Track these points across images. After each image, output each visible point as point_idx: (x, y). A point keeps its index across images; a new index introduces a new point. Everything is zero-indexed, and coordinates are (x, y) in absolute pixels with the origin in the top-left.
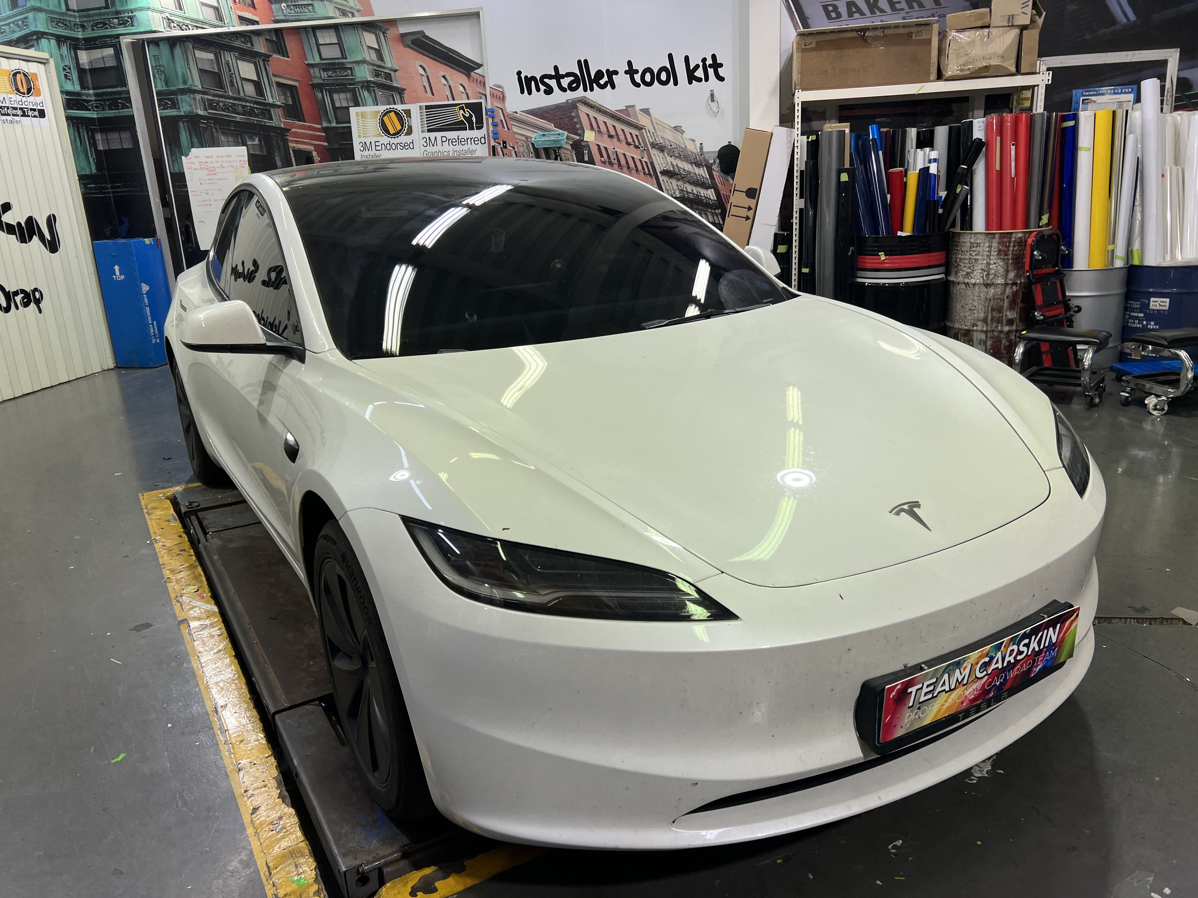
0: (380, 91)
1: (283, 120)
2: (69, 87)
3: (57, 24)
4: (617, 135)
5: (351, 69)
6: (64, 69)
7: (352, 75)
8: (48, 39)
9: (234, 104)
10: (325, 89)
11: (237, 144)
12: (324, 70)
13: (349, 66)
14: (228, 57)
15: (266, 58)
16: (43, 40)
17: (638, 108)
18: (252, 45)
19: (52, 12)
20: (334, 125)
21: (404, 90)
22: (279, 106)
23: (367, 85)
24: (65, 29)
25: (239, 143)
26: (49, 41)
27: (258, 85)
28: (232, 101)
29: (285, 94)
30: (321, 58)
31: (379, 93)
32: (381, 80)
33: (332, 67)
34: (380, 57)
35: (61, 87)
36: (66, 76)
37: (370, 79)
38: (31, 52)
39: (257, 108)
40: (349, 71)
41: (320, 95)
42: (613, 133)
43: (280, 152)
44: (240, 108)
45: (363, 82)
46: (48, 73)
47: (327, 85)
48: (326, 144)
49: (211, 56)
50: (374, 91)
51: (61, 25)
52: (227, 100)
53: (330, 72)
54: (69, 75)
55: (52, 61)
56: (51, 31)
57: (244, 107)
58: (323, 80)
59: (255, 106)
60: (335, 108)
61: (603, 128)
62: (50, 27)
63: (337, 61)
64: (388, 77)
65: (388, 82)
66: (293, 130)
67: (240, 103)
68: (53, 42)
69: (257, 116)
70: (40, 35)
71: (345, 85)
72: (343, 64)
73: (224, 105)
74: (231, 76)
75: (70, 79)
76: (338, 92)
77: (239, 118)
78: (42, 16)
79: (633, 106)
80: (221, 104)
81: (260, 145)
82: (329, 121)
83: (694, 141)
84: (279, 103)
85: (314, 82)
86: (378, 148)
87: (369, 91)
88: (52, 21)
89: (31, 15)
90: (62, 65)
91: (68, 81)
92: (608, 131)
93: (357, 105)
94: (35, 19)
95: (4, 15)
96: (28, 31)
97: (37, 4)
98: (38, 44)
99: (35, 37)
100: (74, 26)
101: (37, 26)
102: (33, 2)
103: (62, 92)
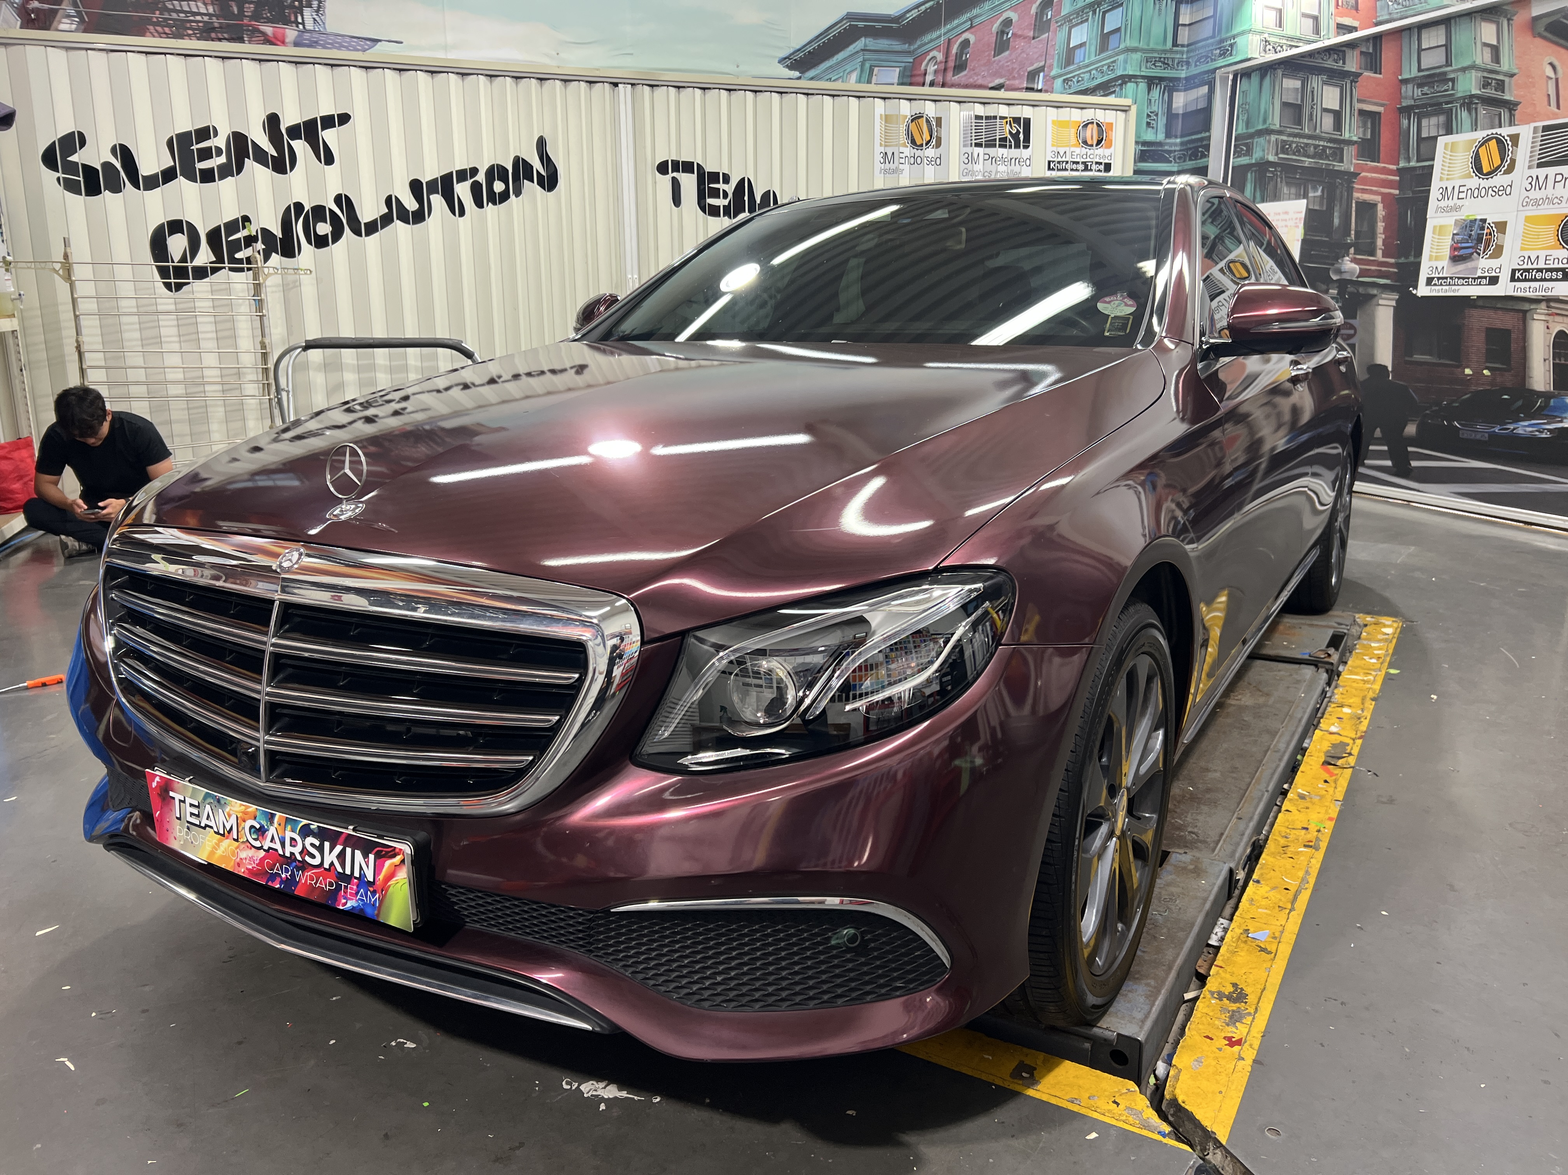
0: (1484, 109)
1: (1354, 161)
2: (1149, 136)
3: (1154, 64)
5: (1453, 80)
6: (1148, 116)
7: (1453, 89)
8: (1136, 83)
9: (1307, 145)
10: (1415, 113)
11: (1298, 197)
12: (1420, 86)
13: (1452, 76)
14: (1315, 82)
15: (1355, 77)
16: (1129, 84)
18: (1344, 63)
19: (1153, 51)
20: (1413, 164)
21: (1517, 104)
22: (1356, 142)
23: (1469, 102)
24: (1165, 69)
25: (1300, 195)
26: (1137, 86)
27: (1337, 116)
28: (1305, 141)
29: (1365, 126)
30: (1420, 70)
31: (1482, 111)
32: (1490, 92)
33: (1430, 80)
34: (1496, 59)
35: (1138, 135)
36: (1148, 124)
37: (1475, 91)
38: (1111, 100)
39: (1330, 148)
40: (1450, 84)
41: (1406, 122)
43: (1340, 206)
44: (1312, 149)
45: (1464, 98)
46: (1126, 121)
47: (1418, 107)
48: (1397, 192)
49: (1298, 84)
50: (1476, 109)
51: (1160, 64)
52: (1301, 140)
53: (1426, 88)
54: (1152, 122)
55: (1134, 108)
56: (1143, 74)
57: (1316, 146)
58: (1415, 100)
59: (1329, 145)
60: (1420, 139)
62: (1143, 69)
63: (1438, 71)
64: (1501, 86)
65: (1498, 95)
66: (1363, 174)
67: (1314, 142)
68: (1143, 86)
69: (1327, 158)
70: (1126, 79)
71: (1441, 104)
72: (1445, 73)
73: (1297, 146)
74: (1312, 108)
75: (1153, 127)
76: (1428, 115)
77: (1307, 162)
78: (1137, 56)
80: (1294, 145)
81: (1322, 197)
82: (1408, 160)
84: (1355, 139)
85: (1404, 104)
86: (1462, 195)
87: (1469, 111)
88: (1147, 62)
89: (1121, 57)
90: (1146, 111)
91: (1150, 129)
93: (1449, 131)
94: (1126, 62)
95: (1087, 61)
96: (1112, 76)
97: (1135, 44)
98: (1121, 89)
99: (1120, 82)
100: (1178, 63)
101: (1125, 69)
102: (1129, 43)
103: (1137, 143)
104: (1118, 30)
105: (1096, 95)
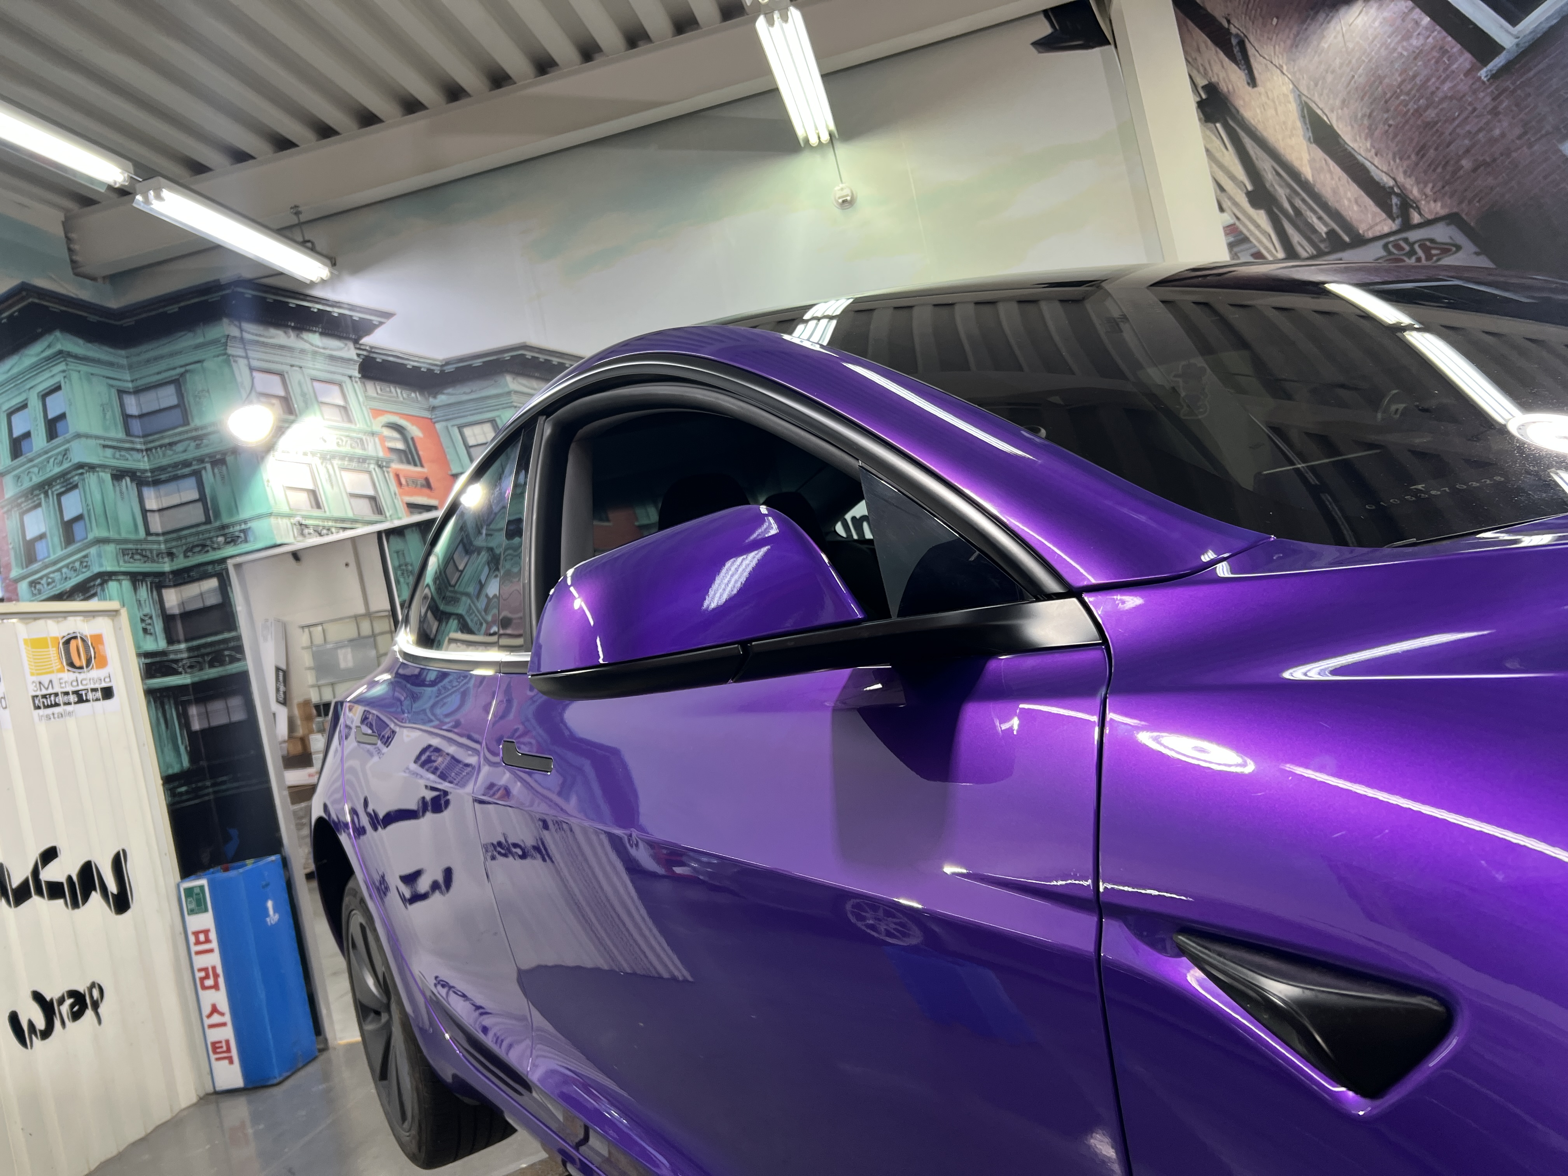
2: (150, 645)
3: (132, 557)
6: (142, 621)
8: (118, 580)
16: (110, 583)
19: (125, 541)
24: (145, 562)
26: (121, 584)
35: (137, 646)
36: (145, 631)
38: (93, 604)
46: (117, 630)
51: (139, 557)
54: (149, 627)
55: (124, 612)
56: (123, 569)
62: (121, 563)
68: (126, 584)
70: (106, 577)
75: (151, 634)
78: (110, 548)
88: (124, 555)
89: (93, 551)
90: (139, 615)
91: (148, 637)
94: (99, 556)
95: (53, 557)
96: (88, 574)
97: (103, 534)
98: (103, 590)
99: (99, 581)
100: (158, 555)
101: (101, 565)
102: (97, 532)
103: (139, 655)
104: (79, 518)
105: (74, 600)
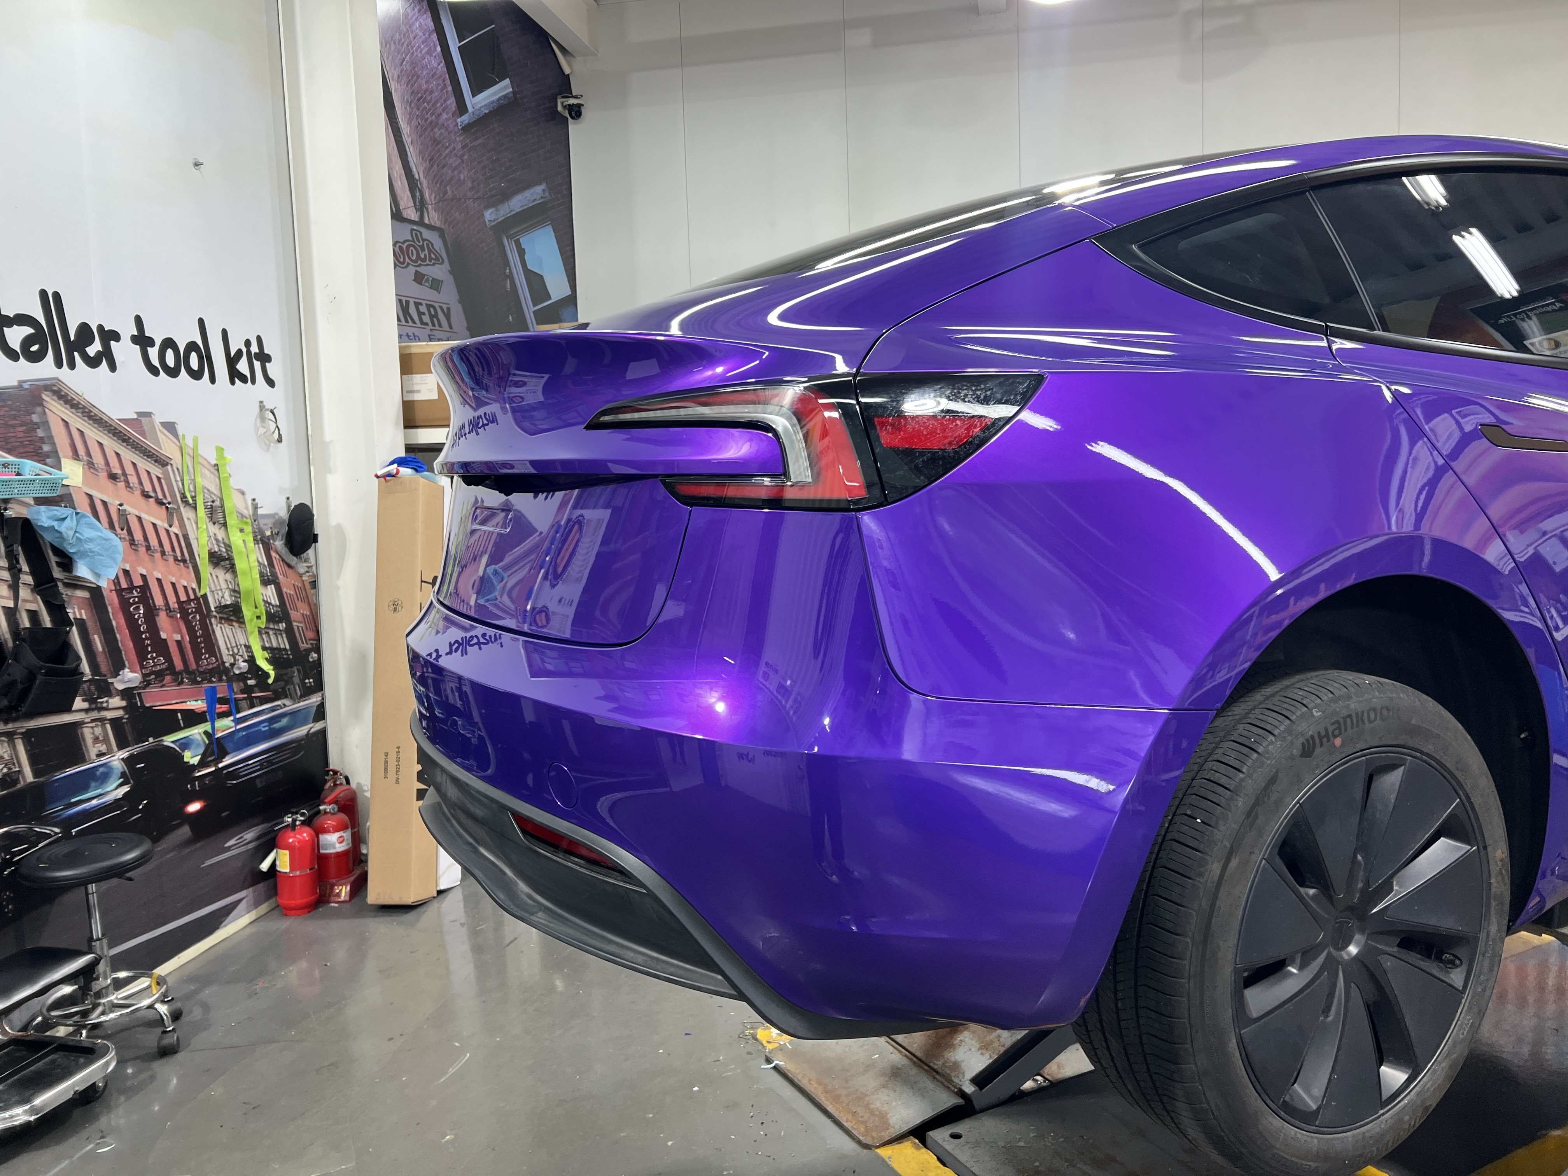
4: (125, 474)
17: (158, 419)
42: (117, 471)
61: (98, 458)
79: (148, 415)
83: (243, 493)
92: (107, 464)
